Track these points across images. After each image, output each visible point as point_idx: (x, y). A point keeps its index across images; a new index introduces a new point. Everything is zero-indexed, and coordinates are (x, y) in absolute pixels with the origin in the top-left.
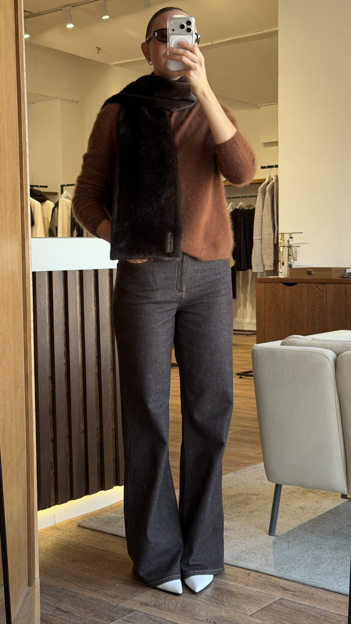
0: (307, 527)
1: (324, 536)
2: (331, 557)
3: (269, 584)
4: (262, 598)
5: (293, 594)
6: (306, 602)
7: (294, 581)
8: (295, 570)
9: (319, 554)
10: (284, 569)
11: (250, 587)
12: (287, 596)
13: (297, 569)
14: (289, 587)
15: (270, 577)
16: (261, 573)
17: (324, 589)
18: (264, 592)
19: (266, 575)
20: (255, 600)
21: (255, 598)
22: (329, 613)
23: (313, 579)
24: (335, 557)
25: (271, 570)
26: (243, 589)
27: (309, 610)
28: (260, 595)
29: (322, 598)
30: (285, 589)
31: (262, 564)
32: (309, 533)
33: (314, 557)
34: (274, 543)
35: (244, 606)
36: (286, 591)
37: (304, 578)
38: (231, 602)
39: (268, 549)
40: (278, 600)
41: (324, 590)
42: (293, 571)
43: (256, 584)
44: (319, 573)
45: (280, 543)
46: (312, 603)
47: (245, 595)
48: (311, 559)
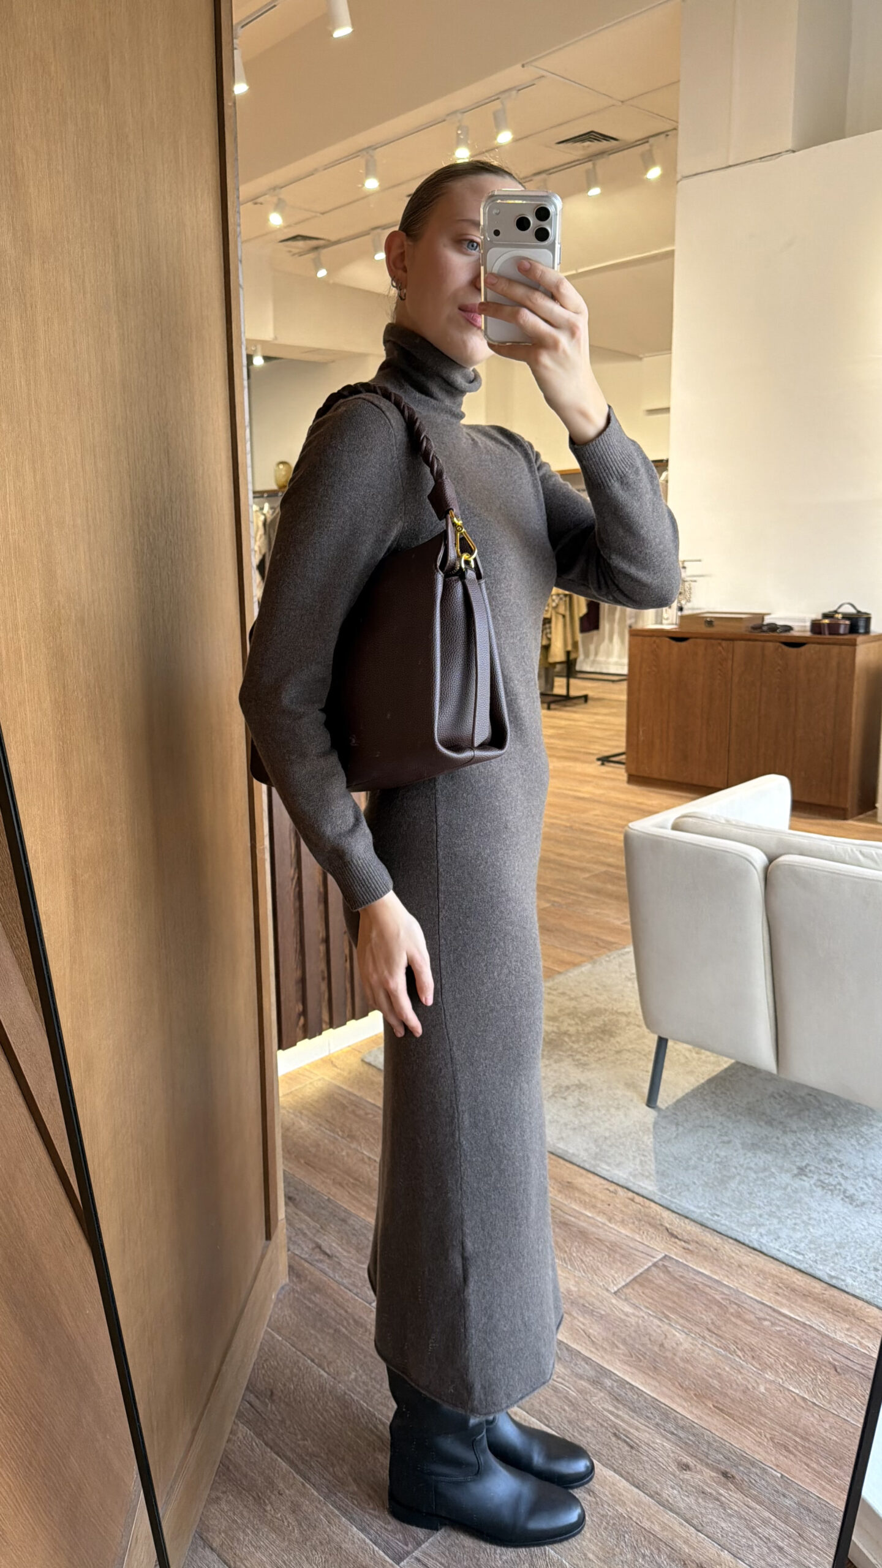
0: (705, 1093)
1: (733, 1117)
2: (745, 1166)
3: (646, 1218)
4: (636, 1253)
5: (684, 1248)
6: (705, 1268)
7: (687, 1217)
8: (688, 1190)
9: (726, 1157)
10: (670, 1188)
11: (616, 1223)
12: (675, 1252)
13: (691, 1189)
14: (679, 1231)
15: (648, 1203)
16: (633, 1192)
17: (736, 1240)
18: (637, 1237)
19: (641, 1199)
20: (623, 1256)
21: (622, 1252)
22: (743, 1297)
23: (718, 1216)
24: (752, 1165)
25: (650, 1188)
26: (606, 1228)
27: (710, 1287)
28: (631, 1245)
29: (732, 1261)
30: (672, 1235)
31: (637, 1172)
32: (710, 1108)
33: (719, 1163)
34: (656, 1124)
35: (604, 1270)
36: (673, 1240)
37: (702, 1211)
38: (584, 1260)
39: (645, 1138)
40: (661, 1260)
41: (735, 1243)
42: (686, 1193)
43: (626, 1218)
44: (726, 1201)
45: (664, 1125)
46: (716, 1273)
47: (608, 1244)
48: (713, 1167)
